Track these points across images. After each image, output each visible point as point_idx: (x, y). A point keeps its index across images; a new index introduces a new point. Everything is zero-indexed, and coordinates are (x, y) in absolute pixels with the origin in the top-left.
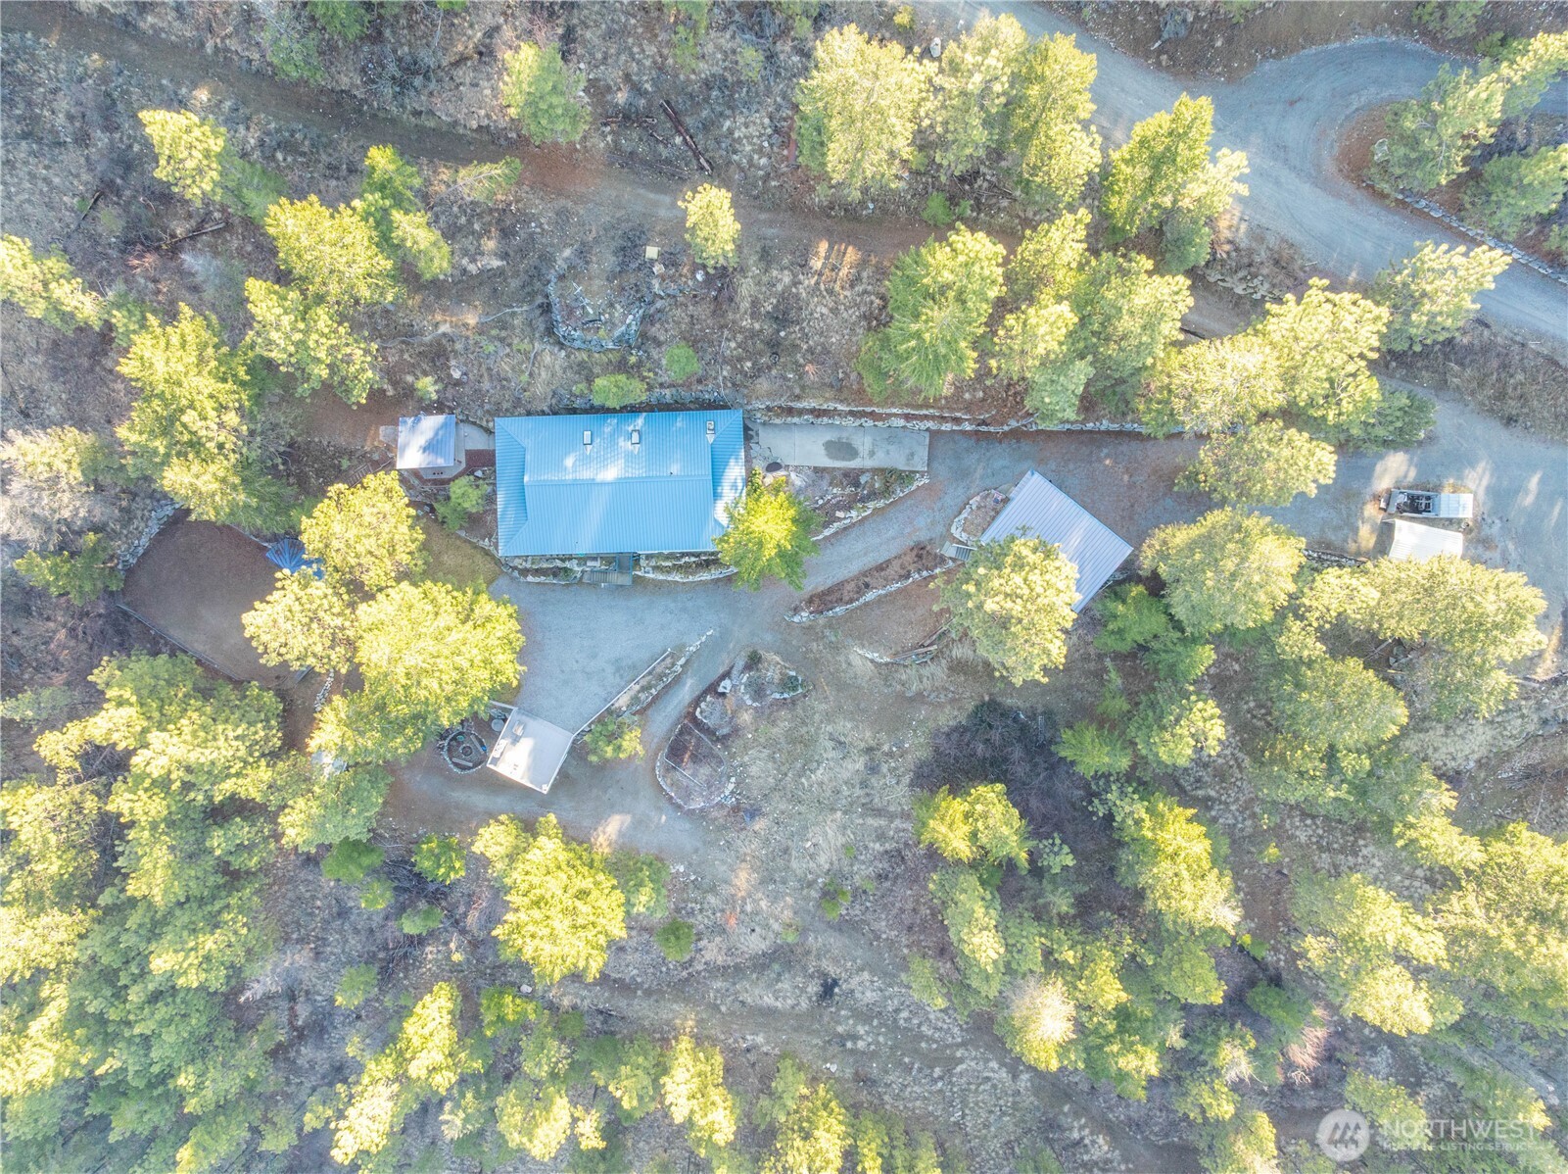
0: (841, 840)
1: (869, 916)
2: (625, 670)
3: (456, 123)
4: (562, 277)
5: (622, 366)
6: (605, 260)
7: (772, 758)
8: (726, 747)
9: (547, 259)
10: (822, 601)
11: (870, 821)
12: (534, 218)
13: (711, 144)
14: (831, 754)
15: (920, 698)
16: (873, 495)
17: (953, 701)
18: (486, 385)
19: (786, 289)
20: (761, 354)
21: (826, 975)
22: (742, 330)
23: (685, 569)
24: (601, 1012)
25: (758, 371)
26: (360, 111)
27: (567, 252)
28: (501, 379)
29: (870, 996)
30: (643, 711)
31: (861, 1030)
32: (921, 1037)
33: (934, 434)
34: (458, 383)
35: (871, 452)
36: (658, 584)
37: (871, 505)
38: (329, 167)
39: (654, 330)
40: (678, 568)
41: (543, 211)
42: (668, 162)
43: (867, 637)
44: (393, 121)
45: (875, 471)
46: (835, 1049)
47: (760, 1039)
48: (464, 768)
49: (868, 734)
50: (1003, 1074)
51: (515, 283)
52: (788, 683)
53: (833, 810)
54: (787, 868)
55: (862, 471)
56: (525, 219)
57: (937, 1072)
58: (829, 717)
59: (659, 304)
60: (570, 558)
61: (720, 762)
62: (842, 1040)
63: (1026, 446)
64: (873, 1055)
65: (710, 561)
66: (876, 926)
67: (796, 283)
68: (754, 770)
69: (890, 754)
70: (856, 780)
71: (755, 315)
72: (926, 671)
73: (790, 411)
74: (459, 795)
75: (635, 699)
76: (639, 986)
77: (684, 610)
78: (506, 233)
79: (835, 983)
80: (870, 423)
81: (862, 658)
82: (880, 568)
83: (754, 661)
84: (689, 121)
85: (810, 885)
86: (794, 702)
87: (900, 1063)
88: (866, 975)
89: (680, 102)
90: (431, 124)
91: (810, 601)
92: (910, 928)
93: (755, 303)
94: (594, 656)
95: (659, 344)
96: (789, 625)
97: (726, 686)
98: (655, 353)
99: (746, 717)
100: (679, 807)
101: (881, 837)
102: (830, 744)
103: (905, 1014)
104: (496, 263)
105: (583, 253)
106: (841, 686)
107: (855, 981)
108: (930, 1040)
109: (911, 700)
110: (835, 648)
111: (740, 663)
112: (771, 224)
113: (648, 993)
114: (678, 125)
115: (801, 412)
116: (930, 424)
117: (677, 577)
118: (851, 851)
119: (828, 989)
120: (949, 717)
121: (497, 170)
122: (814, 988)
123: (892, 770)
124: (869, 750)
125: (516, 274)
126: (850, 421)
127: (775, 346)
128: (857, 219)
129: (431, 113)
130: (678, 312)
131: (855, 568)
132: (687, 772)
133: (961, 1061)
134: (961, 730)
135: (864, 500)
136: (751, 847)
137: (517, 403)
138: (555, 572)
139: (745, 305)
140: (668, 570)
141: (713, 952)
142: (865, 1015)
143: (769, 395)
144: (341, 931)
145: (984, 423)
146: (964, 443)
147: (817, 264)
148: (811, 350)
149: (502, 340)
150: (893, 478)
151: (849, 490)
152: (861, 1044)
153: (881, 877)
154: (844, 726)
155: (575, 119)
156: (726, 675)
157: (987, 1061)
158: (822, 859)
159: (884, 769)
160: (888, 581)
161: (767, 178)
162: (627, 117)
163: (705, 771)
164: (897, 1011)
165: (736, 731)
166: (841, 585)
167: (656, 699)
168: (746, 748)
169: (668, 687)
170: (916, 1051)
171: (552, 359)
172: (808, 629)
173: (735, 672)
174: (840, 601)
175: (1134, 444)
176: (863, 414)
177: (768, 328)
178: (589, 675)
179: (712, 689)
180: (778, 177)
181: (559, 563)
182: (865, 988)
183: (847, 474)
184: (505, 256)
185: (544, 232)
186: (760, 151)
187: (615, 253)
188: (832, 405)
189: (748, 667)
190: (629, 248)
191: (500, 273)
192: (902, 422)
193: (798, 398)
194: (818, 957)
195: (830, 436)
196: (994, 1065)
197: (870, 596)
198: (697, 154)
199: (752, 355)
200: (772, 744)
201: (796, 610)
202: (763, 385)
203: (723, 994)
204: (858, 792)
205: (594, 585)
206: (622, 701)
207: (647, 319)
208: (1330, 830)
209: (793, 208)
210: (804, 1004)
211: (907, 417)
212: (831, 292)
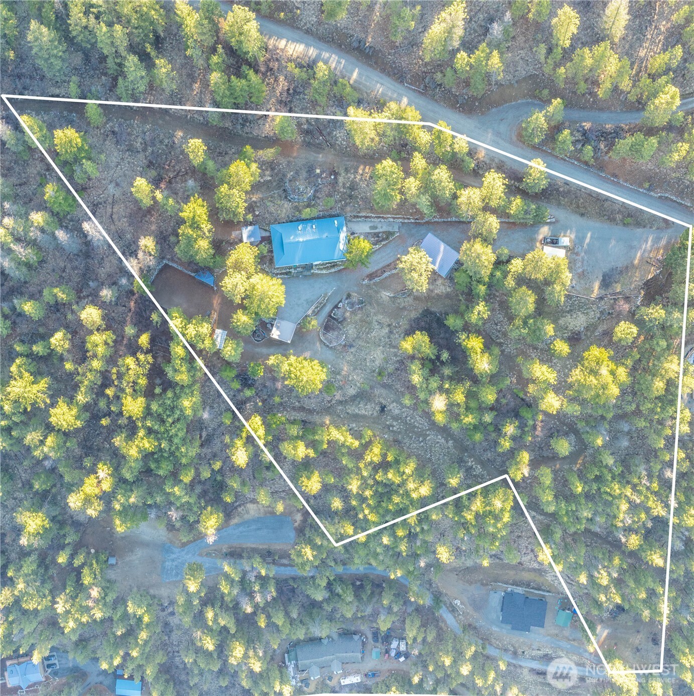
0: (383, 356)
1: (394, 383)
2: (310, 303)
3: (258, 135)
4: (290, 181)
5: (308, 206)
6: (304, 174)
7: (355, 327)
8: (342, 325)
9: (284, 175)
10: (371, 276)
11: (391, 350)
12: (281, 164)
13: (330, 139)
14: (377, 327)
15: (404, 308)
16: (383, 240)
17: (415, 309)
18: (267, 215)
19: (353, 179)
20: (347, 199)
21: (382, 403)
22: (341, 192)
23: (327, 268)
24: (303, 421)
25: (346, 204)
26: (230, 133)
27: (292, 173)
28: (271, 213)
29: (397, 412)
30: (316, 313)
31: (395, 423)
32: (415, 427)
33: (403, 223)
34: (258, 216)
35: (382, 228)
36: (318, 275)
37: (383, 243)
38: (219, 153)
39: (318, 195)
40: (325, 268)
41: (283, 161)
42: (319, 144)
43: (386, 288)
44: (240, 136)
45: (383, 232)
46: (386, 430)
47: (354, 425)
48: (258, 341)
49: (388, 320)
50: (443, 440)
51: (275, 184)
52: (361, 302)
53: (379, 346)
54: (366, 365)
55: (379, 233)
56: (278, 164)
57: (421, 439)
58: (375, 314)
59: (320, 186)
60: (290, 268)
61: (341, 330)
62: (389, 426)
63: (431, 226)
64: (399, 433)
65: (334, 265)
66: (397, 387)
67: (355, 178)
68: (350, 332)
69: (396, 327)
70: (386, 336)
71: (344, 188)
72: (406, 300)
73: (358, 217)
74: (258, 350)
75: (314, 311)
76: (315, 410)
77: (326, 282)
78: (273, 169)
79: (385, 406)
80: (382, 220)
81: (386, 295)
82: (388, 265)
83: (349, 296)
84: (324, 133)
85: (374, 371)
86: (362, 308)
87: (408, 436)
88: (395, 404)
89: (321, 127)
90: (251, 136)
91: (367, 276)
92: (408, 388)
93: (344, 184)
94: (300, 299)
95: (319, 198)
96: (362, 284)
97: (340, 305)
98: (318, 201)
99: (348, 314)
100: (328, 346)
101: (396, 355)
102: (376, 323)
103: (409, 418)
104: (269, 178)
105: (297, 173)
106: (378, 304)
107: (392, 406)
108: (418, 428)
109: (402, 309)
110: (377, 292)
111: (345, 297)
112: (348, 161)
113: (318, 413)
114: (321, 134)
115: (361, 217)
116: (401, 220)
117: (324, 272)
118: (386, 360)
119: (383, 409)
120: (414, 315)
121: (272, 150)
122: (378, 408)
123: (397, 332)
124: (389, 325)
125: (275, 181)
126: (376, 220)
127: (351, 197)
128: (374, 159)
129: (251, 133)
130: (325, 188)
131: (381, 265)
132: (330, 335)
133: (429, 435)
134: (418, 319)
135: (381, 241)
136: (350, 357)
137: (276, 220)
138: (286, 274)
139: (341, 184)
140: (321, 269)
141: (338, 396)
142: (396, 418)
143: (351, 212)
144: (218, 403)
145: (417, 219)
146: (412, 226)
147: (360, 172)
148: (362, 198)
149: (271, 201)
150: (389, 234)
151: (376, 239)
152: (395, 428)
153: (397, 369)
154: (380, 317)
155: (292, 133)
156: (340, 301)
157: (437, 436)
158: (377, 363)
159: (395, 331)
160: (391, 270)
161: (346, 148)
162: (307, 132)
163: (336, 333)
164: (406, 417)
165: (345, 319)
166: (376, 271)
167: (319, 311)
168: (348, 324)
169: (322, 307)
170: (414, 432)
171: (287, 205)
172: (368, 286)
173: (343, 301)
174: (376, 276)
175: (464, 225)
176: (380, 217)
177: (348, 191)
178: (298, 305)
179: (336, 307)
180: (349, 147)
181: (288, 270)
182: (394, 408)
183: (375, 234)
184: (272, 176)
185: (284, 168)
186: (343, 140)
187: (307, 172)
188: (370, 215)
189: (347, 299)
190: (310, 170)
191: (270, 181)
192: (392, 220)
193: (359, 212)
194: (379, 397)
195: (371, 224)
196: (440, 437)
197: (386, 274)
198: (326, 142)
199: (345, 200)
200: (356, 323)
201: (363, 280)
202: (348, 209)
203: (342, 411)
204: (387, 340)
205: (298, 277)
206: (310, 312)
207: (316, 191)
208: (542, 354)
209: (354, 156)
210: (375, 414)
211: (394, 218)
212: (366, 180)
